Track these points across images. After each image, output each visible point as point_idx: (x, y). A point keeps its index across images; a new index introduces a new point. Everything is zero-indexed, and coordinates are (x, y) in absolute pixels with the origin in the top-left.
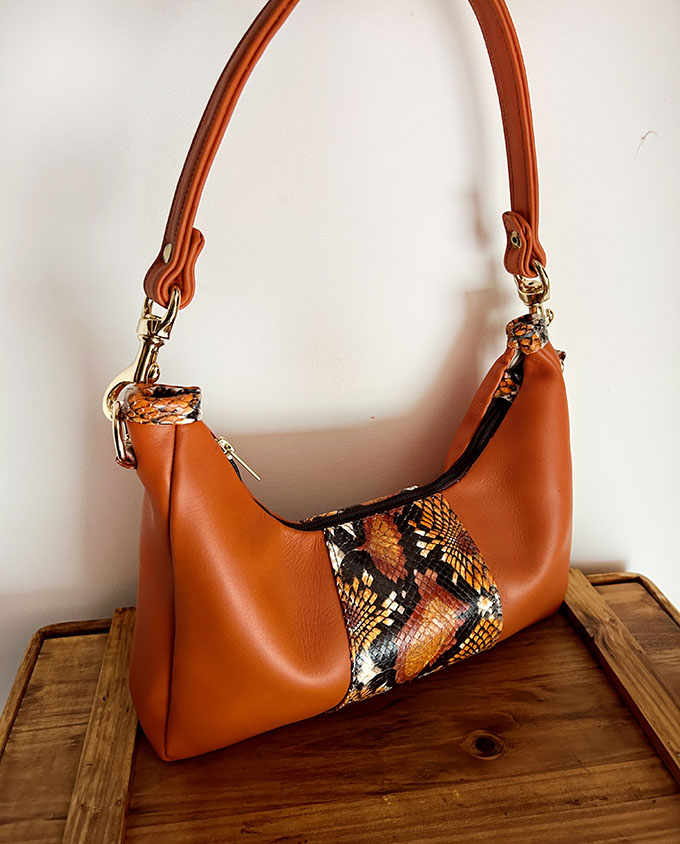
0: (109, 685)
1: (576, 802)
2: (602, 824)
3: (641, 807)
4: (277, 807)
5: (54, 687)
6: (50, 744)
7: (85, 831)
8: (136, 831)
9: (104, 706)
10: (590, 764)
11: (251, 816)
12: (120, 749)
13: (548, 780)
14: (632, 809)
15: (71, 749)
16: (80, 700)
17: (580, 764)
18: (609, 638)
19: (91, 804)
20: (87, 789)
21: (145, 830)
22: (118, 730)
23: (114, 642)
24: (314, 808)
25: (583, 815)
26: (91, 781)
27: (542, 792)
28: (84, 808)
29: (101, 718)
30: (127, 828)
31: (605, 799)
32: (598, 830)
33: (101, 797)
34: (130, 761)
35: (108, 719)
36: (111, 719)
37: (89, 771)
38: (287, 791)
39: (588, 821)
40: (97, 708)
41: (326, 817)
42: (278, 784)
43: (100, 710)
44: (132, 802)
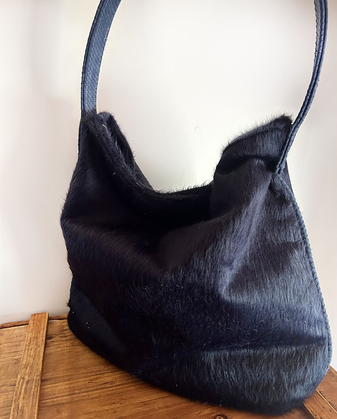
0: (30, 339)
5: (5, 345)
6: (6, 363)
7: (24, 385)
8: (45, 387)
9: (29, 346)
12: (37, 359)
15: (15, 363)
16: (17, 348)
19: (27, 378)
20: (24, 373)
21: (49, 386)
22: (35, 353)
23: (31, 325)
26: (26, 370)
28: (23, 378)
29: (28, 350)
30: (41, 386)
33: (30, 374)
34: (41, 363)
35: (31, 350)
36: (32, 350)
37: (24, 367)
40: (26, 347)
43: (27, 347)
44: (43, 378)
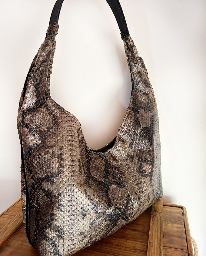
1: (118, 246)
2: (120, 251)
3: (134, 252)
10: (129, 240)
13: (115, 240)
14: (131, 251)
17: (126, 239)
18: (156, 216)
25: (117, 248)
27: (112, 241)
31: (126, 247)
32: (118, 252)
39: (117, 250)
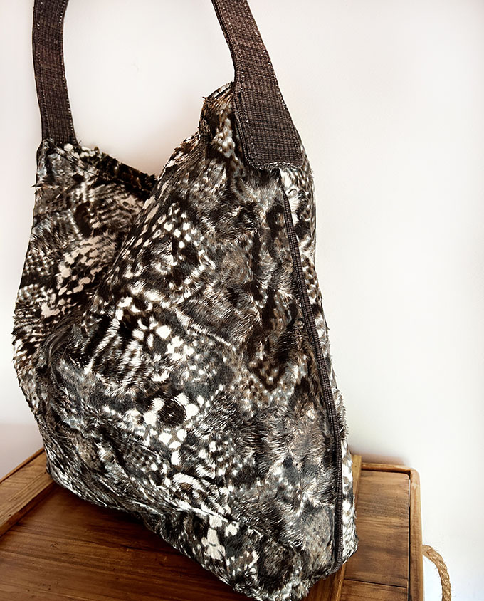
4: (75, 539)
11: (60, 540)
24: (91, 545)
38: (86, 534)
41: (93, 550)
42: (86, 530)
